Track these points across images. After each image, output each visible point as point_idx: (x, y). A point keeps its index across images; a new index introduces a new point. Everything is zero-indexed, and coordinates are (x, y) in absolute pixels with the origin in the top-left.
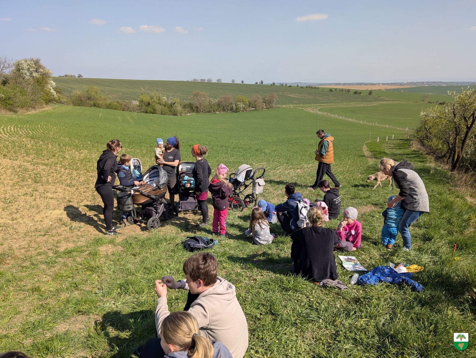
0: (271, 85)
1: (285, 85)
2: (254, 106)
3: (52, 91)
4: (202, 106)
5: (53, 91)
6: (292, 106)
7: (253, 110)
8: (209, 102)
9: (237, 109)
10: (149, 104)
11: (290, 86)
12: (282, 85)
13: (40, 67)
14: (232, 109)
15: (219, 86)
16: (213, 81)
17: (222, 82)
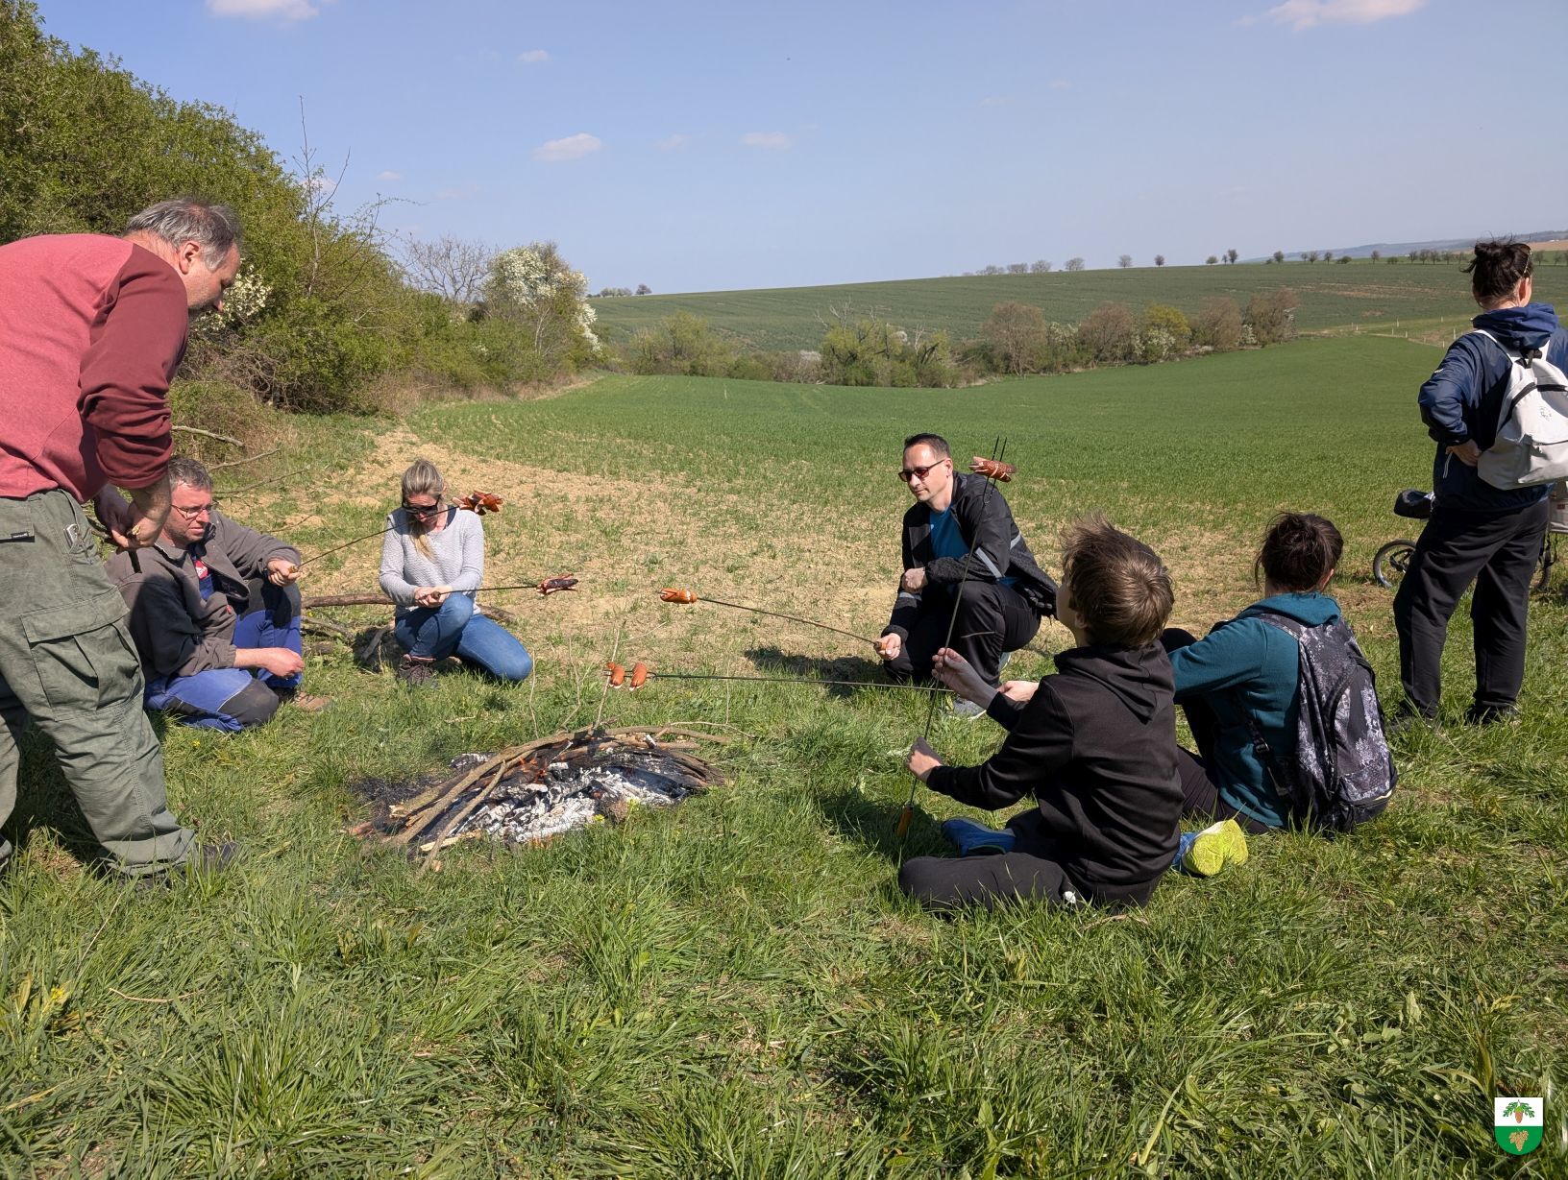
0: (1269, 262)
1: (1322, 258)
2: (1208, 338)
3: (588, 333)
4: (1025, 352)
5: (591, 335)
6: (1357, 329)
7: (1207, 353)
8: (1048, 337)
9: (1146, 351)
10: (854, 357)
11: (1345, 260)
12: (1312, 260)
13: (556, 265)
14: (1131, 353)
15: (1077, 283)
16: (1054, 269)
17: (1087, 268)
